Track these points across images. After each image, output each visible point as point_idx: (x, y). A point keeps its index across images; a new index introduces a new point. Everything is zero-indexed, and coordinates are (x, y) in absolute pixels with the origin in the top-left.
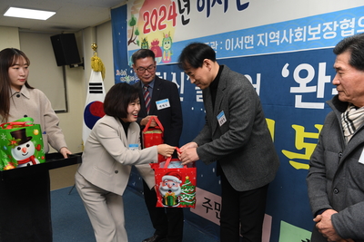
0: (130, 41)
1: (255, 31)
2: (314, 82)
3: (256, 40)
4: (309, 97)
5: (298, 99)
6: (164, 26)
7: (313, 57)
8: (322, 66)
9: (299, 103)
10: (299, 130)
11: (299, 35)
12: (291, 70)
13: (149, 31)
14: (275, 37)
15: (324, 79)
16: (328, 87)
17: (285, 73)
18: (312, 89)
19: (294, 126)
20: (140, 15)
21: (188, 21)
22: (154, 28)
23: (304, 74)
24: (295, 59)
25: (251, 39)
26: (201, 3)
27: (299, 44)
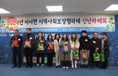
0: (2, 26)
1: (38, 28)
3: (38, 30)
5: (46, 39)
6: (15, 25)
11: (45, 30)
13: (9, 25)
14: (41, 30)
20: (6, 21)
21: (22, 25)
22: (11, 24)
23: (46, 35)
26: (26, 22)
27: (45, 31)
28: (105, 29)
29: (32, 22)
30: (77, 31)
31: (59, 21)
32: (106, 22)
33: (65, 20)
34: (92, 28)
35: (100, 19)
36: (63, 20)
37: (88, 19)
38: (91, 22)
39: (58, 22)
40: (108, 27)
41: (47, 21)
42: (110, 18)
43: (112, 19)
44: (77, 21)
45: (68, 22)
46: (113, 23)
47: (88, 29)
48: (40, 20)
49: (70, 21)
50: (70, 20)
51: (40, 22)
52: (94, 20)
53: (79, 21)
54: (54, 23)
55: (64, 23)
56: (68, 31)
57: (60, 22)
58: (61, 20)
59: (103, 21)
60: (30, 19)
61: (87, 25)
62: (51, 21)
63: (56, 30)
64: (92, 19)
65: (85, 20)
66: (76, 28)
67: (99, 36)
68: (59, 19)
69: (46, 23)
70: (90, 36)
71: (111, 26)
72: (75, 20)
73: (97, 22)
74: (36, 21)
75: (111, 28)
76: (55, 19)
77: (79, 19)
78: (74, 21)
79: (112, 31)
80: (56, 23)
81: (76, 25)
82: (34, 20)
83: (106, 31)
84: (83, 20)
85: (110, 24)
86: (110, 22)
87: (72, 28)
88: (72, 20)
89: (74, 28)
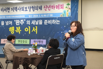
1: (11, 15)
2: (18, 22)
4: (18, 24)
5: (17, 24)
7: (18, 19)
8: (19, 20)
9: (17, 25)
10: (17, 27)
11: (16, 16)
12: (16, 20)
14: (13, 16)
15: (19, 22)
16: (20, 22)
17: (15, 21)
18: (18, 23)
19: (16, 27)
23: (17, 21)
24: (16, 19)
25: (10, 16)
26: (2, 10)
27: (16, 18)
28: (62, 15)
29: (6, 10)
30: (40, 17)
31: (26, 8)
32: (63, 8)
33: (31, 8)
34: (51, 14)
35: (58, 6)
36: (29, 8)
37: (48, 6)
38: (50, 8)
39: (25, 10)
40: (65, 12)
41: (17, 9)
42: (67, 4)
43: (68, 4)
44: (39, 8)
45: (33, 9)
46: (70, 9)
47: (48, 15)
48: (12, 9)
49: (34, 9)
50: (34, 7)
51: (12, 10)
52: (53, 7)
53: (41, 8)
54: (22, 10)
55: (30, 10)
56: (33, 17)
57: (27, 10)
58: (28, 8)
59: (60, 7)
60: (4, 8)
61: (48, 12)
62: (20, 9)
63: (24, 17)
64: (51, 6)
65: (46, 7)
66: (38, 14)
67: (57, 21)
68: (26, 7)
69: (17, 10)
70: (49, 21)
71: (68, 11)
72: (38, 7)
73: (55, 8)
74: (9, 9)
75: (67, 13)
76: (23, 7)
77: (41, 6)
78: (37, 9)
79: (69, 16)
80: (24, 10)
81: (39, 12)
82: (7, 8)
83: (63, 16)
84: (45, 7)
85: (66, 10)
86: (67, 7)
87: (36, 14)
88: (36, 8)
89: (37, 14)
